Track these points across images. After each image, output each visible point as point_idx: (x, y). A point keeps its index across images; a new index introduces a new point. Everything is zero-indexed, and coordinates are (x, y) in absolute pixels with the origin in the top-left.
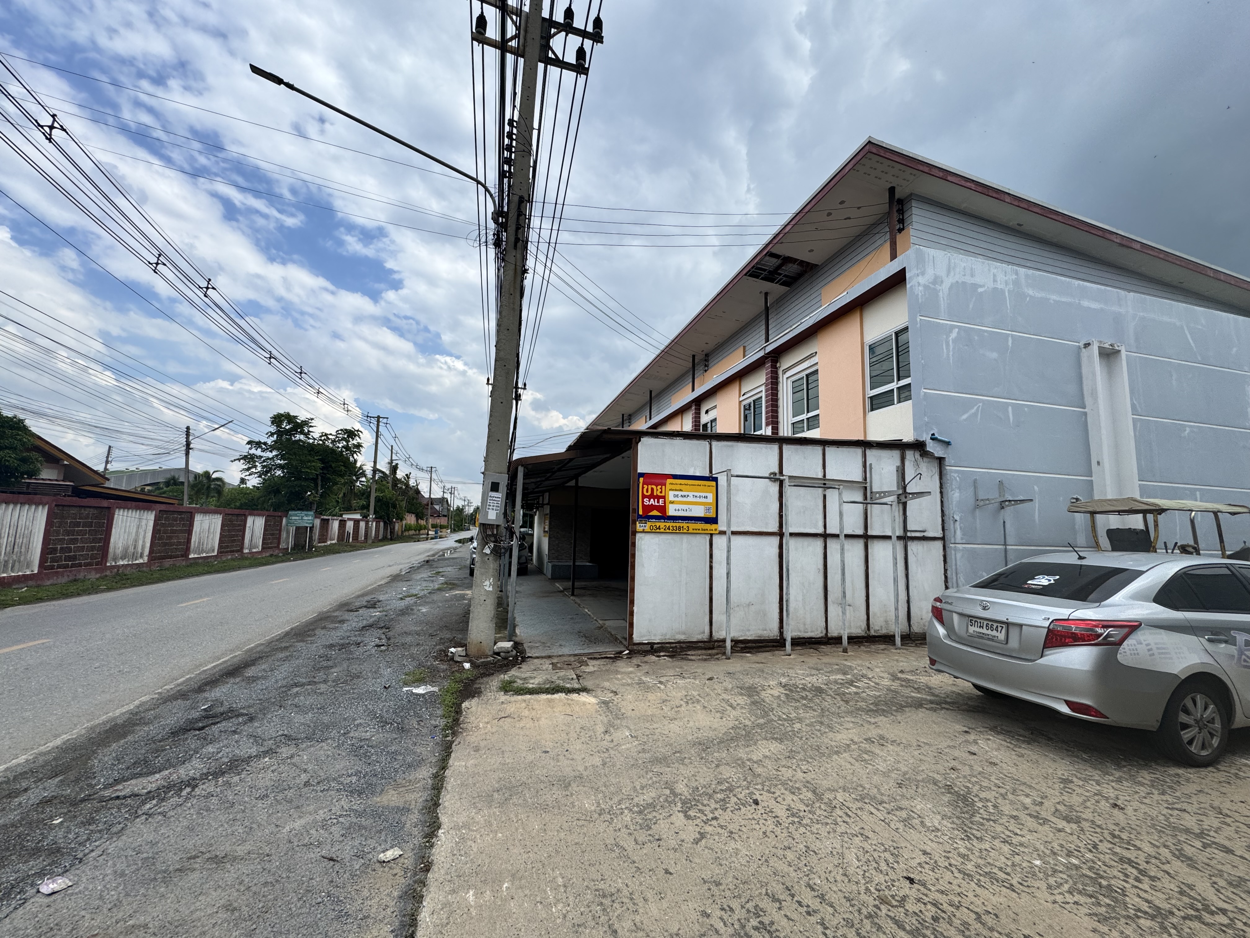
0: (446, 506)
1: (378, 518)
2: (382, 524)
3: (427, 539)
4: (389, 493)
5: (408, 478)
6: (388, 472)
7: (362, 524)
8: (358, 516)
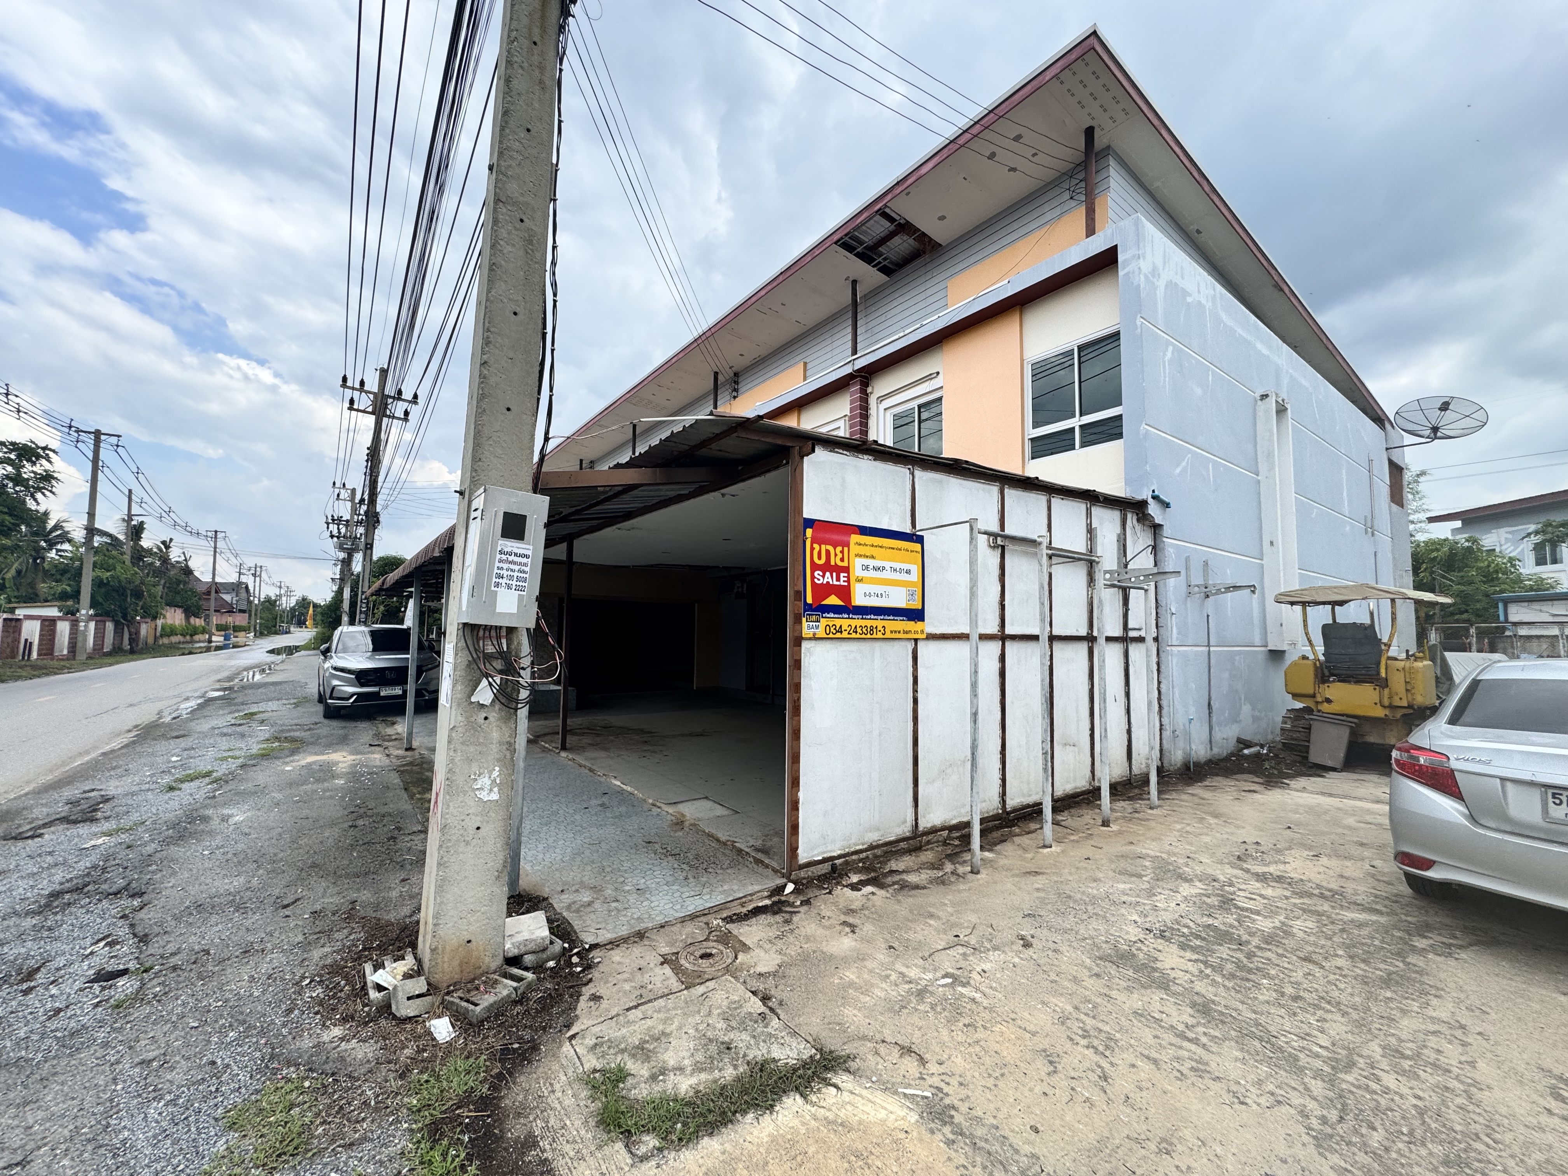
0: (243, 595)
1: (101, 614)
2: (110, 626)
3: (208, 649)
4: (125, 571)
5: (167, 547)
6: (122, 537)
7: (63, 628)
8: (53, 612)
